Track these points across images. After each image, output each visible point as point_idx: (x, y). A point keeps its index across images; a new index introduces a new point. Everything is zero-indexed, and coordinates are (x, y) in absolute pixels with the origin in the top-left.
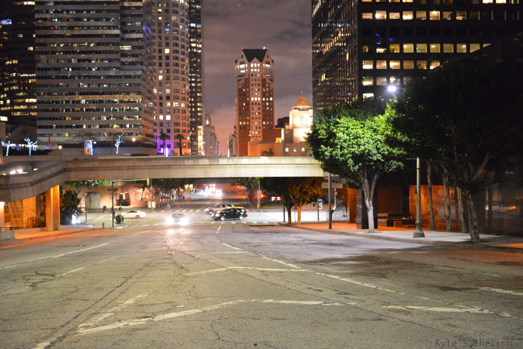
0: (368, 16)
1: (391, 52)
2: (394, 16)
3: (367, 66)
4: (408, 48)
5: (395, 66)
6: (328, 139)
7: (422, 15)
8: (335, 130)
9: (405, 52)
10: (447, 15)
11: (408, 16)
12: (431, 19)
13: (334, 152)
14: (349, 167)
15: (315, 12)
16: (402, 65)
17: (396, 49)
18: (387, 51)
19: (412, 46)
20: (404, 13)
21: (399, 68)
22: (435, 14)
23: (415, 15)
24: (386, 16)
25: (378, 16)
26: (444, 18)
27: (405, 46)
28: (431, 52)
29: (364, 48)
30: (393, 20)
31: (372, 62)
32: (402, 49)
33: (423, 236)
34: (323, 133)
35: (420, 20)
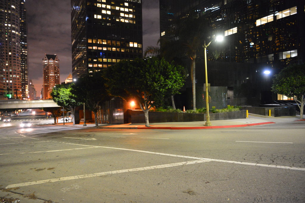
0: (91, 48)
1: (99, 61)
2: (100, 48)
3: (90, 66)
4: (105, 60)
5: (101, 66)
6: (57, 95)
7: (110, 49)
8: (59, 92)
9: (104, 61)
10: (118, 50)
11: (105, 49)
12: (113, 50)
13: (59, 100)
14: (65, 104)
15: (73, 44)
16: (103, 66)
17: (100, 60)
18: (98, 61)
19: (106, 59)
20: (103, 48)
21: (102, 67)
22: (114, 49)
23: (107, 49)
24: (97, 48)
25: (94, 48)
26: (117, 50)
27: (104, 59)
28: (113, 62)
29: (89, 59)
30: (100, 50)
31: (92, 64)
32: (103, 60)
33: (86, 125)
34: (55, 93)
35: (109, 50)
